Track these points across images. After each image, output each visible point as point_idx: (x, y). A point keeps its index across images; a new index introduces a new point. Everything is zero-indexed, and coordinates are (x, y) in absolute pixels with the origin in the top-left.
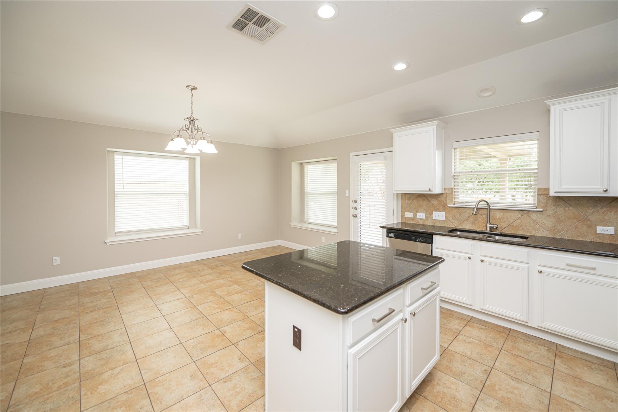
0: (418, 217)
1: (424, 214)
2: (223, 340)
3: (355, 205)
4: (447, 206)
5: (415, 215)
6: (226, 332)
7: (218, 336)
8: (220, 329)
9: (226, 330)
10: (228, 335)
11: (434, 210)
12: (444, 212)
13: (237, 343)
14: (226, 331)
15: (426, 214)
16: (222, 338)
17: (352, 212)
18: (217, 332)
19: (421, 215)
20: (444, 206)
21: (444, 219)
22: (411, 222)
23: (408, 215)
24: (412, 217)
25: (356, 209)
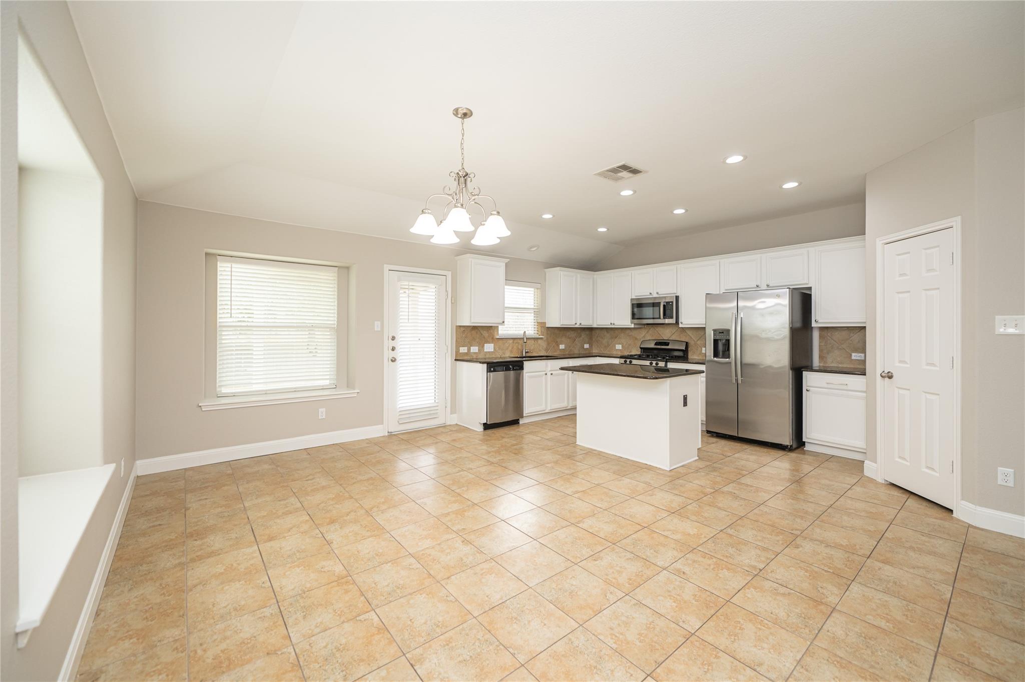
0: (472, 351)
1: (477, 347)
3: (392, 344)
4: (495, 337)
5: (469, 350)
11: (486, 343)
12: (493, 343)
17: (388, 354)
19: (474, 349)
20: (493, 338)
21: (493, 350)
22: (466, 358)
23: (463, 350)
24: (466, 351)
25: (393, 349)
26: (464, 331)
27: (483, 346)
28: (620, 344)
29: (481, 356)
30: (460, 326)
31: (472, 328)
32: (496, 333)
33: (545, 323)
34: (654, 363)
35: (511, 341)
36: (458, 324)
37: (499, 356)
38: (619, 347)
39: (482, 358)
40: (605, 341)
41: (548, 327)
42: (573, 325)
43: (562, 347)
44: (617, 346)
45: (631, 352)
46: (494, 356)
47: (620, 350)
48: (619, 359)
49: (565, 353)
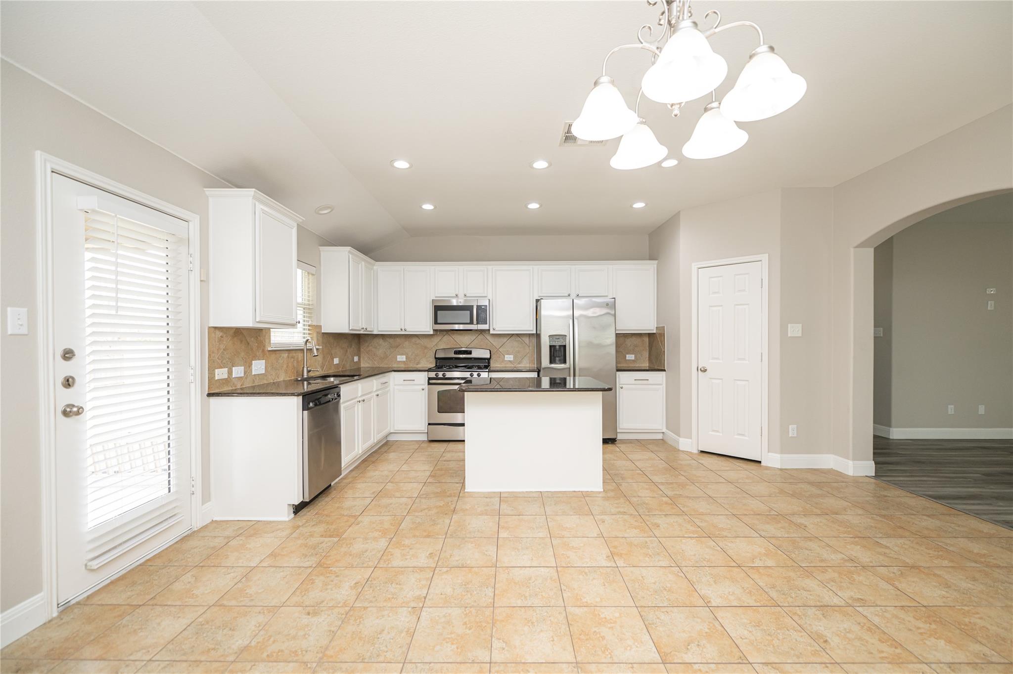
0: (234, 375)
1: (243, 367)
2: (615, 547)
3: (67, 369)
4: (266, 349)
5: (230, 372)
6: (607, 557)
7: (620, 555)
8: (614, 565)
9: (606, 560)
10: (606, 551)
11: (254, 359)
12: (263, 360)
13: (598, 536)
14: (605, 558)
15: (244, 368)
16: (615, 550)
17: (50, 396)
18: (620, 563)
19: (238, 371)
20: (263, 351)
21: (264, 372)
22: (226, 389)
23: (221, 374)
24: (226, 376)
25: (68, 383)
26: (222, 337)
27: (250, 365)
28: (402, 354)
29: (248, 384)
30: (215, 328)
31: (235, 333)
32: (267, 341)
33: (320, 327)
34: (475, 374)
35: (285, 355)
36: (212, 325)
37: (272, 381)
38: (401, 358)
39: (249, 387)
40: (380, 352)
41: (323, 333)
42: (360, 330)
43: (336, 361)
44: (398, 357)
45: (418, 363)
46: (265, 382)
47: (404, 361)
48: (426, 373)
49: (338, 370)
